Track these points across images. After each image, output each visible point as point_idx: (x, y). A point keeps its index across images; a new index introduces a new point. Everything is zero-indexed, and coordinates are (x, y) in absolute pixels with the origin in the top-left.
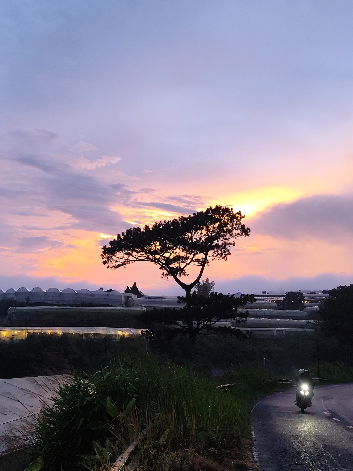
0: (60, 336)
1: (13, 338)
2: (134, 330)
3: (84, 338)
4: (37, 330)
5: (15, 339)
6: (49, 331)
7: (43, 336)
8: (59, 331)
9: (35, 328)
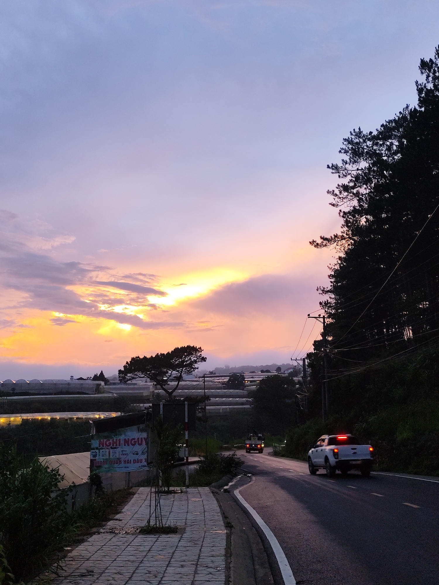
0: (49, 421)
1: (9, 424)
2: (108, 413)
3: (69, 421)
4: (29, 416)
5: (11, 424)
6: (39, 416)
7: (35, 421)
8: (48, 416)
9: (28, 415)
